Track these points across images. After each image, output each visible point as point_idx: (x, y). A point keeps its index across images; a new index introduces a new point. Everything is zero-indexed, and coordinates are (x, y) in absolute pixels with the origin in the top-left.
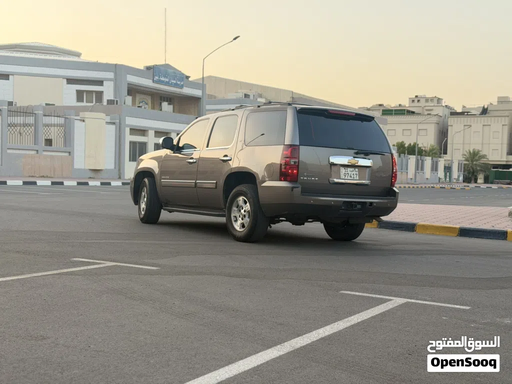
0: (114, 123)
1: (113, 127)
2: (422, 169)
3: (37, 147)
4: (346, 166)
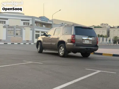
1: (32, 31)
3: (14, 35)
4: (86, 40)
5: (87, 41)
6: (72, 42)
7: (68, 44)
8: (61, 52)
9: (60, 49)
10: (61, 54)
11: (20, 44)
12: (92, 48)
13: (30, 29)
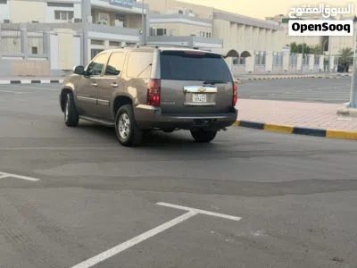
0: (79, 36)
1: (79, 39)
2: (308, 63)
3: (23, 55)
4: (197, 93)
5: (200, 95)
6: (149, 101)
7: (140, 106)
8: (124, 131)
9: (121, 122)
10: (122, 134)
11: (39, 82)
12: (215, 119)
13: (75, 33)
